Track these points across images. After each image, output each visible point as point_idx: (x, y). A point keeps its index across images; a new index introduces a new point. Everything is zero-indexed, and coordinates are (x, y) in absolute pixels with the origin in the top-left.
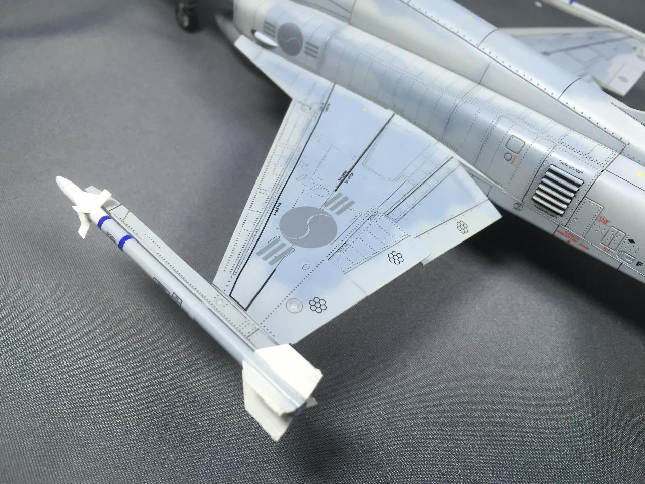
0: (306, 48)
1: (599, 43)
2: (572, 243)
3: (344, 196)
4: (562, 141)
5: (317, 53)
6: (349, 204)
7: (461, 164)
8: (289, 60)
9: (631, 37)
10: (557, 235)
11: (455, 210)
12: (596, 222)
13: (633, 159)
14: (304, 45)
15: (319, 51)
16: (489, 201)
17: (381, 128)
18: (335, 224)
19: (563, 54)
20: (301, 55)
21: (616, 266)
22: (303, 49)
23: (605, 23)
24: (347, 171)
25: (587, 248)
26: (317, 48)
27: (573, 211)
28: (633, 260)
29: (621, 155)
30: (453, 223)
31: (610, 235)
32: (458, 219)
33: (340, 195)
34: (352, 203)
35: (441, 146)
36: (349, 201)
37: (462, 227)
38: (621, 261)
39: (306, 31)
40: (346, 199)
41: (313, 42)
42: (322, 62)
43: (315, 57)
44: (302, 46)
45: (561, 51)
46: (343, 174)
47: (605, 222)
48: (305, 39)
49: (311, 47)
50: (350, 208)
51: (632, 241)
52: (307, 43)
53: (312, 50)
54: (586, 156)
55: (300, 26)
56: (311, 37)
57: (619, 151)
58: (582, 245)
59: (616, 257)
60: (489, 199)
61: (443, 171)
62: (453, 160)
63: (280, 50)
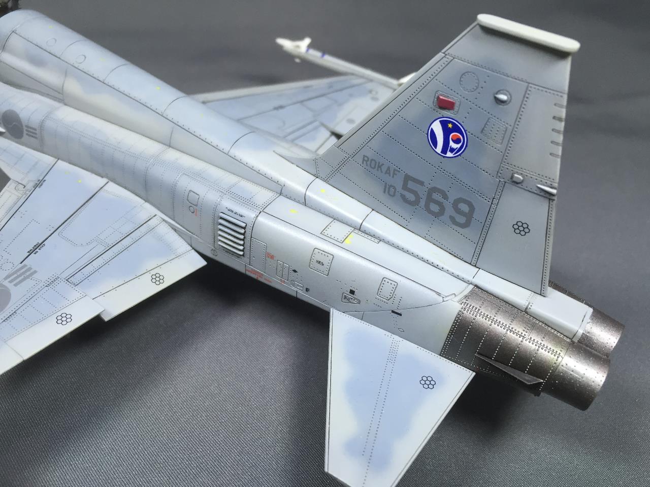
0: (27, 130)
1: (337, 91)
2: (260, 279)
3: (28, 267)
4: (230, 190)
5: (36, 134)
6: (31, 273)
7: (164, 220)
8: (17, 142)
9: (371, 80)
10: (248, 273)
11: (151, 264)
12: (267, 258)
13: (290, 198)
14: (25, 128)
15: (37, 132)
16: (193, 250)
17: (91, 196)
18: (11, 295)
19: (298, 105)
20: (25, 138)
21: (295, 295)
22: (25, 132)
23: (349, 71)
24: (40, 242)
25: (270, 282)
26: (35, 130)
27: (249, 251)
28: (303, 287)
29: (281, 196)
30: (148, 277)
31: (279, 268)
32: (153, 272)
33: (25, 266)
34: (35, 272)
35: (147, 205)
36: (32, 271)
37: (157, 279)
38: (296, 289)
39: (23, 115)
40: (30, 269)
41: (30, 125)
42: (42, 140)
43: (36, 138)
44: (23, 129)
45: (298, 102)
46: (35, 246)
47: (272, 257)
48: (24, 123)
49: (29, 129)
50: (31, 278)
51: (295, 271)
52: (26, 126)
53: (31, 132)
54: (248, 202)
55: (18, 111)
56: (28, 121)
57: (279, 192)
58: (266, 279)
59: (290, 286)
60: (193, 248)
61: (143, 229)
62: (156, 217)
63: (8, 134)
